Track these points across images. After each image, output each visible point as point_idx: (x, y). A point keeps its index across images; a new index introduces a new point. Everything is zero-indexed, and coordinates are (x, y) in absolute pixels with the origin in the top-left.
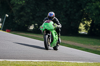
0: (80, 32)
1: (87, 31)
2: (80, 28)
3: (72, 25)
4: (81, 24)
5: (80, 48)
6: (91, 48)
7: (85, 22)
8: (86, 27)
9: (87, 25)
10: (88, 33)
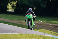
0: (8, 11)
1: (13, 10)
2: (8, 7)
3: (1, 5)
4: (9, 4)
5: (8, 23)
6: (16, 23)
7: (12, 3)
8: (13, 7)
9: (13, 5)
10: (14, 11)
